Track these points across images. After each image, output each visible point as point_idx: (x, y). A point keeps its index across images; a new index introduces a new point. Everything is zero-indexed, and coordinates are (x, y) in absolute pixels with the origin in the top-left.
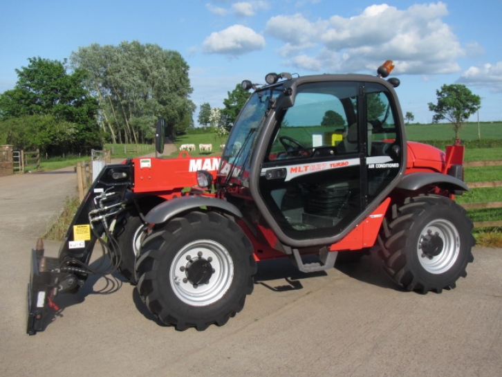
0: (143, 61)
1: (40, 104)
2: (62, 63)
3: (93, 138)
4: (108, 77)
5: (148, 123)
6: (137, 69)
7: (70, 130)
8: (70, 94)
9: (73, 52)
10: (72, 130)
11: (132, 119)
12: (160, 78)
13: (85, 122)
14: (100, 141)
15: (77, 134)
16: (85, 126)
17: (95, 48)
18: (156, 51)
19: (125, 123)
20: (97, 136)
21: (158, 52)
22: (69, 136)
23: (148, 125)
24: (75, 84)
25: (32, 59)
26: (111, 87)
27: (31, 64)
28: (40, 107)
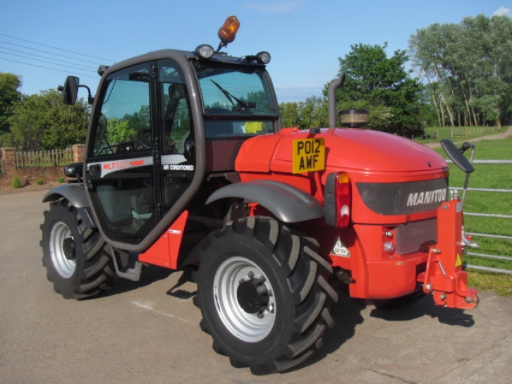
0: (486, 36)
1: (359, 90)
2: (382, 47)
3: (411, 123)
4: (447, 57)
5: (490, 103)
6: (479, 45)
7: (385, 115)
8: (388, 78)
9: (412, 36)
10: (388, 115)
11: (471, 101)
12: (504, 53)
13: (402, 105)
14: (420, 125)
15: (394, 118)
16: (402, 110)
17: (434, 27)
18: (502, 22)
19: (465, 105)
20: (416, 119)
21: (505, 23)
22: (383, 121)
23: (490, 106)
24: (393, 67)
25: (354, 46)
26: (451, 68)
27: (352, 51)
28: (359, 93)
